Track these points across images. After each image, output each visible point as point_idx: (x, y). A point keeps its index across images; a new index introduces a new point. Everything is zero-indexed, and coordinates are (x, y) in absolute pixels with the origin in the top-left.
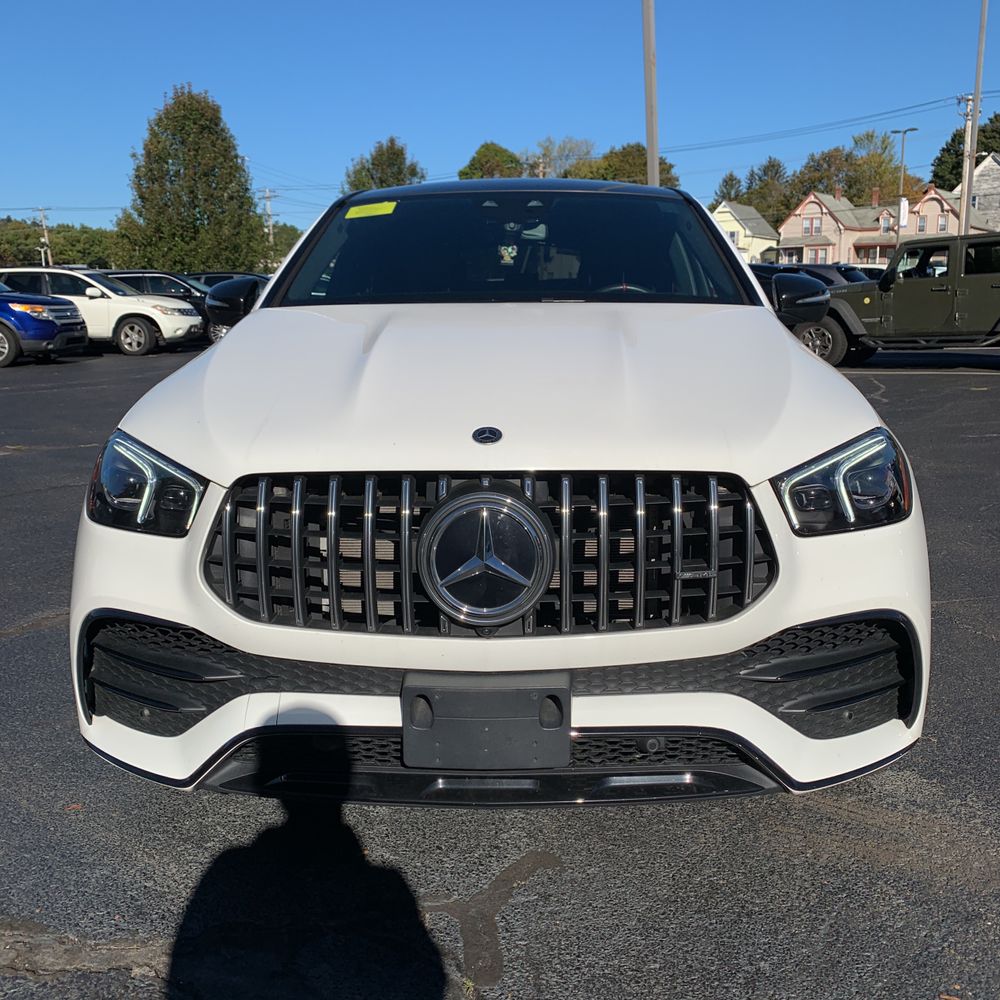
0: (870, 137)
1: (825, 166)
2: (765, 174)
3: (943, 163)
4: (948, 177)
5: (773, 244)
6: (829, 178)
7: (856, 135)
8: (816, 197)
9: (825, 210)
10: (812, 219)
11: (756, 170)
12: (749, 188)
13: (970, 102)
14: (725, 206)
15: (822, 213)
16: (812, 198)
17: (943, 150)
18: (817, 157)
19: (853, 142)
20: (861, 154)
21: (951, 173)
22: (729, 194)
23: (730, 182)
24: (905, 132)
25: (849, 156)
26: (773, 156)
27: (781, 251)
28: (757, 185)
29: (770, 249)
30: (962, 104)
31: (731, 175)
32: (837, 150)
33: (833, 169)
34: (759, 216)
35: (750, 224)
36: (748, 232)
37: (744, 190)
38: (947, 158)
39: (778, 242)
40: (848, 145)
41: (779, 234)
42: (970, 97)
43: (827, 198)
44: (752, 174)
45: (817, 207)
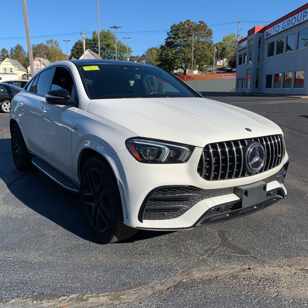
0: (51, 41)
1: (38, 49)
2: (17, 49)
3: (74, 51)
4: (76, 55)
5: (26, 73)
6: (40, 53)
7: (47, 40)
8: (38, 59)
9: (42, 63)
10: (38, 65)
11: (13, 48)
12: (11, 54)
13: (84, 34)
14: (7, 59)
15: (41, 64)
16: (37, 59)
17: (73, 47)
18: (35, 45)
19: (46, 42)
20: (49, 46)
21: (76, 54)
22: (4, 55)
23: (4, 51)
24: (67, 41)
25: (45, 47)
26: (19, 44)
27: (29, 75)
28: (14, 53)
29: (25, 75)
30: (82, 35)
31: (4, 49)
32: (41, 44)
33: (41, 50)
34: (19, 63)
35: (17, 66)
36: (17, 69)
37: (10, 54)
38: (74, 50)
39: (27, 72)
40: (45, 43)
41: (27, 70)
42: (84, 33)
43: (42, 59)
44: (12, 49)
45: (39, 62)
